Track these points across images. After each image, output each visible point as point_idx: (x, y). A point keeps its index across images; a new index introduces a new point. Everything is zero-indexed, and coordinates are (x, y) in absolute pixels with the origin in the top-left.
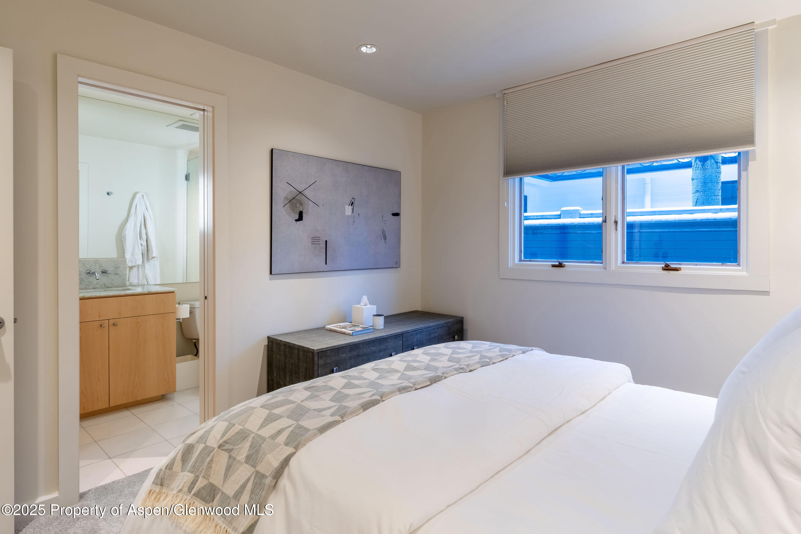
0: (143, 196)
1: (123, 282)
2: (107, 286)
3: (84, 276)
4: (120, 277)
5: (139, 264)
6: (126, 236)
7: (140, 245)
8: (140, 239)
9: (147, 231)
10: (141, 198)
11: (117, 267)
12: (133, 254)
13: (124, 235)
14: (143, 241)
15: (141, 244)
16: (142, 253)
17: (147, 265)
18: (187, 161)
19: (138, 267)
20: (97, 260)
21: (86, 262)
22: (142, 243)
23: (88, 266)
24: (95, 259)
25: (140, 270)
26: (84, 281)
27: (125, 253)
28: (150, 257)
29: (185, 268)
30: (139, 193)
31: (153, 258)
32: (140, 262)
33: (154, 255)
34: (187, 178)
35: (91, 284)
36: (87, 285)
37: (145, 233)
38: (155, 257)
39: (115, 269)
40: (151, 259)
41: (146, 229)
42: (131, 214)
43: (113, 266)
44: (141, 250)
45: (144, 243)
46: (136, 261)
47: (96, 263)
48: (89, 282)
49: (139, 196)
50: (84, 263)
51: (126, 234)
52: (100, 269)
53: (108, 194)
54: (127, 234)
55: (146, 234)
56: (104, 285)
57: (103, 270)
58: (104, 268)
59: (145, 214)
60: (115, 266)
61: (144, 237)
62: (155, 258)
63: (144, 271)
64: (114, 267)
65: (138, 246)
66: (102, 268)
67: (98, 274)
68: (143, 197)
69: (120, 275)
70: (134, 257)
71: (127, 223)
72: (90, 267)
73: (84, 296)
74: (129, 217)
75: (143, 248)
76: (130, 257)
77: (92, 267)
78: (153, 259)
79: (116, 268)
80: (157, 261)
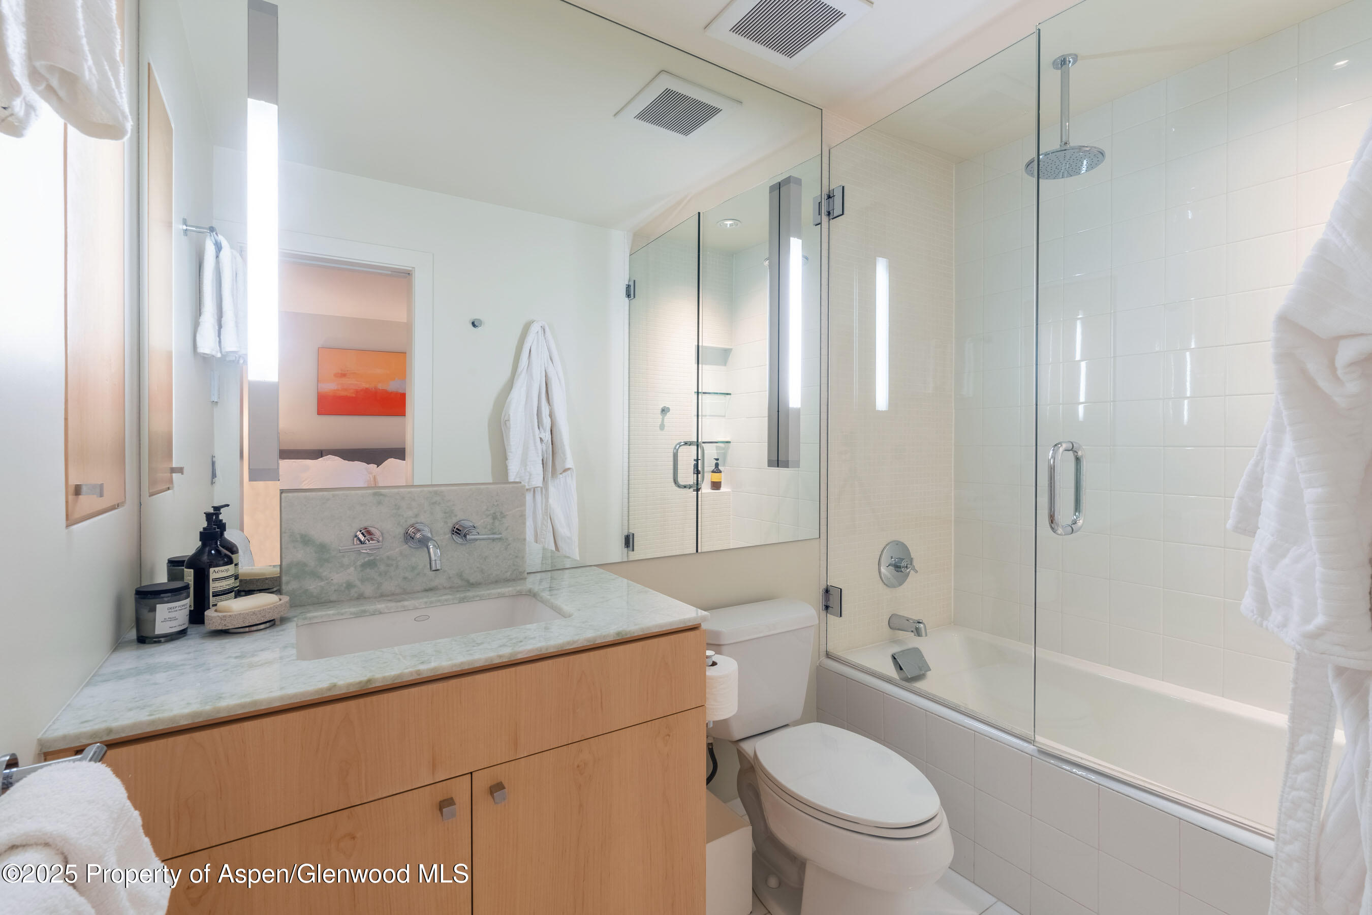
0: (544, 330)
1: (514, 565)
2: (468, 581)
3: (397, 550)
4: (506, 549)
5: (537, 486)
6: (509, 420)
7: (538, 440)
8: (539, 428)
9: (551, 409)
10: (540, 332)
11: (498, 514)
12: (524, 462)
13: (506, 418)
14: (545, 432)
15: (541, 438)
16: (543, 460)
17: (552, 489)
18: (628, 255)
19: (534, 491)
20: (436, 493)
21: (403, 498)
22: (543, 436)
23: (410, 513)
24: (430, 489)
25: (538, 497)
26: (397, 567)
27: (507, 459)
28: (559, 468)
29: (626, 491)
30: (535, 322)
31: (566, 470)
32: (537, 481)
33: (568, 466)
34: (630, 292)
35: (418, 574)
36: (405, 578)
37: (548, 413)
38: (569, 469)
39: (489, 520)
40: (561, 474)
41: (549, 405)
42: (519, 370)
43: (487, 510)
44: (540, 452)
45: (547, 436)
46: (529, 479)
47: (434, 503)
48: (413, 568)
49: (535, 328)
50: (396, 505)
51: (509, 415)
52: (446, 522)
53: (474, 324)
54: (511, 415)
55: (551, 415)
56: (460, 575)
57: (457, 523)
58: (458, 519)
59: (547, 371)
60: (492, 512)
61: (547, 421)
62: (569, 472)
63: (547, 501)
64: (488, 516)
65: (535, 443)
66: (454, 520)
67: (437, 546)
68: (544, 332)
69: (507, 539)
70: (526, 469)
71: (511, 390)
72: (416, 516)
73: (369, 681)
74: (516, 377)
75: (544, 448)
76: (518, 470)
77: (422, 518)
78: (564, 474)
79: (494, 518)
80: (572, 475)
